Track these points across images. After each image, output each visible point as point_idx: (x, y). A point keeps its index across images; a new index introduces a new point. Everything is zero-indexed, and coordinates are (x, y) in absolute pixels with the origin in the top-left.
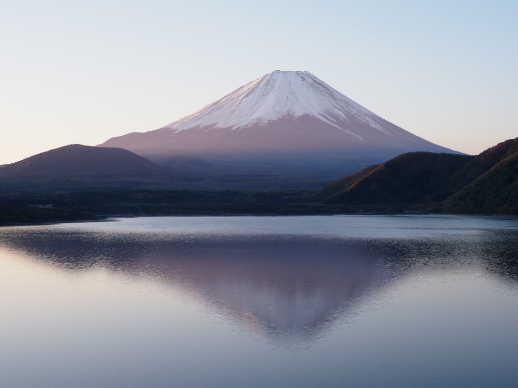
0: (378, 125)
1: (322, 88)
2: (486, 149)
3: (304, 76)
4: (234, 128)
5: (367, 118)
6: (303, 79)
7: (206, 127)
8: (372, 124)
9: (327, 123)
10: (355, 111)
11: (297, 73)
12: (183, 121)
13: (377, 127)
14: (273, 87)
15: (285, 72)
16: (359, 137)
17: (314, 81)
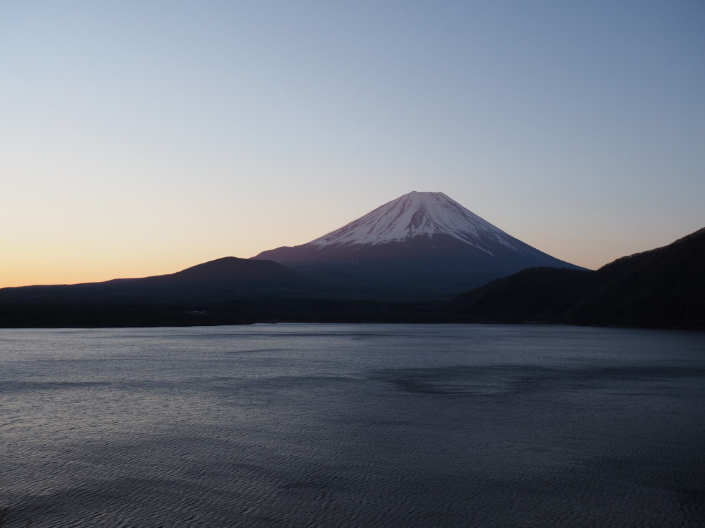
0: (506, 242)
1: (455, 208)
2: (604, 265)
3: (439, 197)
4: (374, 244)
5: (496, 235)
6: (438, 199)
7: (348, 243)
8: (501, 241)
9: (458, 240)
10: (485, 229)
11: (431, 193)
12: (328, 237)
13: (507, 244)
14: (409, 206)
15: (422, 193)
16: (489, 252)
17: (448, 201)
